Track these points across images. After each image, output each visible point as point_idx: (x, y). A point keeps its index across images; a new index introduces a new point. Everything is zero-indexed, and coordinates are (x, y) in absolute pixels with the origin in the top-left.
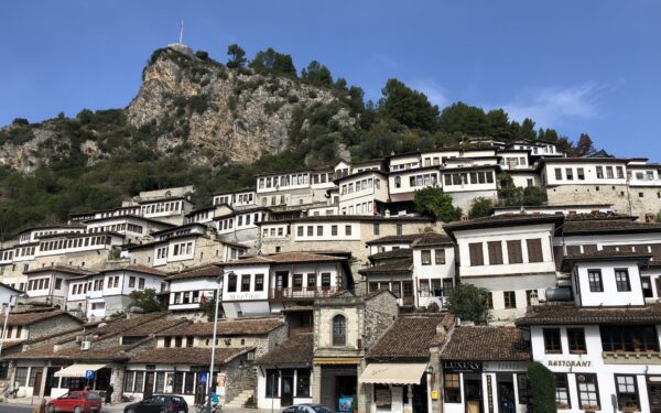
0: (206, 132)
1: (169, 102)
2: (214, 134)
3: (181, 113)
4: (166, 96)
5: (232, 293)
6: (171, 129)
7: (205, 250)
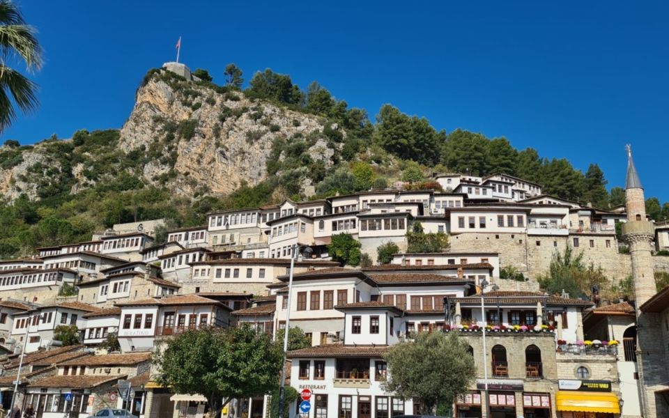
0: (192, 160)
1: (160, 127)
2: (199, 162)
3: (170, 138)
4: (157, 120)
5: (126, 330)
6: (160, 155)
7: (140, 288)
